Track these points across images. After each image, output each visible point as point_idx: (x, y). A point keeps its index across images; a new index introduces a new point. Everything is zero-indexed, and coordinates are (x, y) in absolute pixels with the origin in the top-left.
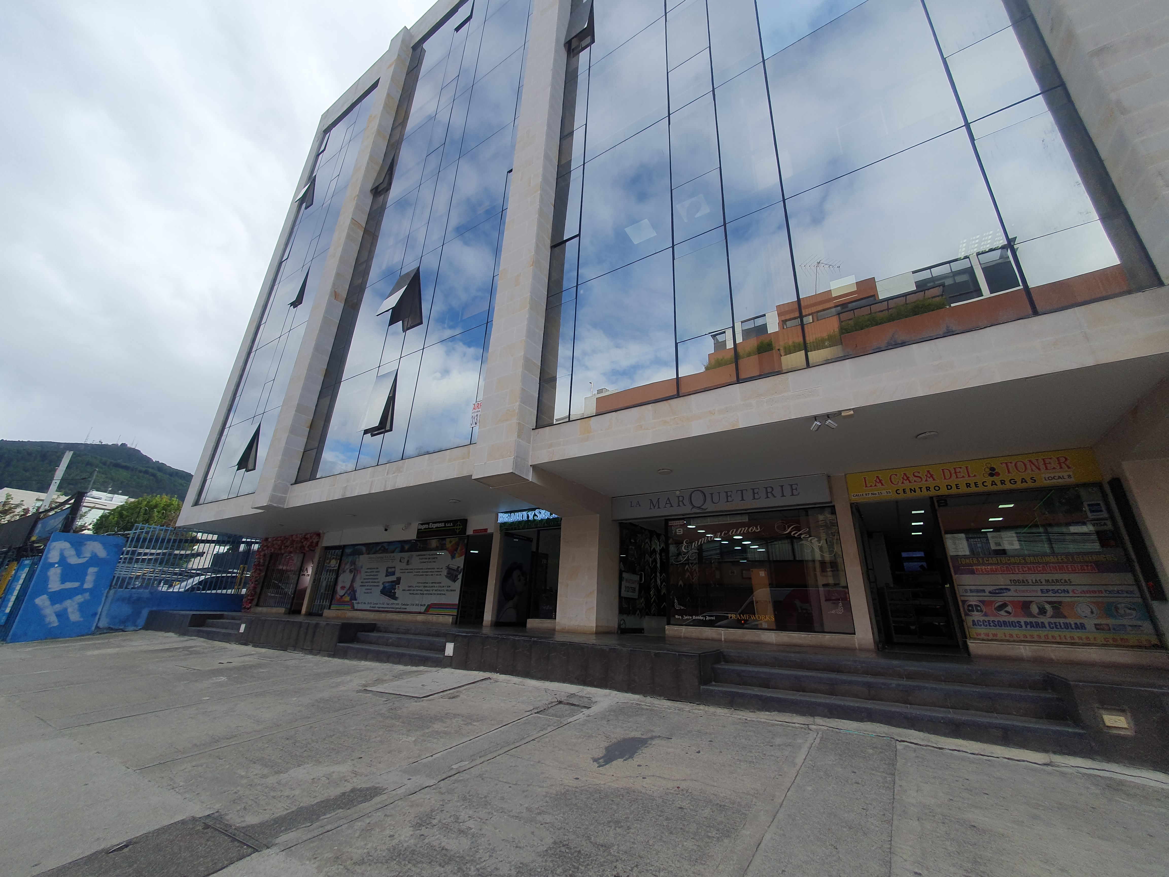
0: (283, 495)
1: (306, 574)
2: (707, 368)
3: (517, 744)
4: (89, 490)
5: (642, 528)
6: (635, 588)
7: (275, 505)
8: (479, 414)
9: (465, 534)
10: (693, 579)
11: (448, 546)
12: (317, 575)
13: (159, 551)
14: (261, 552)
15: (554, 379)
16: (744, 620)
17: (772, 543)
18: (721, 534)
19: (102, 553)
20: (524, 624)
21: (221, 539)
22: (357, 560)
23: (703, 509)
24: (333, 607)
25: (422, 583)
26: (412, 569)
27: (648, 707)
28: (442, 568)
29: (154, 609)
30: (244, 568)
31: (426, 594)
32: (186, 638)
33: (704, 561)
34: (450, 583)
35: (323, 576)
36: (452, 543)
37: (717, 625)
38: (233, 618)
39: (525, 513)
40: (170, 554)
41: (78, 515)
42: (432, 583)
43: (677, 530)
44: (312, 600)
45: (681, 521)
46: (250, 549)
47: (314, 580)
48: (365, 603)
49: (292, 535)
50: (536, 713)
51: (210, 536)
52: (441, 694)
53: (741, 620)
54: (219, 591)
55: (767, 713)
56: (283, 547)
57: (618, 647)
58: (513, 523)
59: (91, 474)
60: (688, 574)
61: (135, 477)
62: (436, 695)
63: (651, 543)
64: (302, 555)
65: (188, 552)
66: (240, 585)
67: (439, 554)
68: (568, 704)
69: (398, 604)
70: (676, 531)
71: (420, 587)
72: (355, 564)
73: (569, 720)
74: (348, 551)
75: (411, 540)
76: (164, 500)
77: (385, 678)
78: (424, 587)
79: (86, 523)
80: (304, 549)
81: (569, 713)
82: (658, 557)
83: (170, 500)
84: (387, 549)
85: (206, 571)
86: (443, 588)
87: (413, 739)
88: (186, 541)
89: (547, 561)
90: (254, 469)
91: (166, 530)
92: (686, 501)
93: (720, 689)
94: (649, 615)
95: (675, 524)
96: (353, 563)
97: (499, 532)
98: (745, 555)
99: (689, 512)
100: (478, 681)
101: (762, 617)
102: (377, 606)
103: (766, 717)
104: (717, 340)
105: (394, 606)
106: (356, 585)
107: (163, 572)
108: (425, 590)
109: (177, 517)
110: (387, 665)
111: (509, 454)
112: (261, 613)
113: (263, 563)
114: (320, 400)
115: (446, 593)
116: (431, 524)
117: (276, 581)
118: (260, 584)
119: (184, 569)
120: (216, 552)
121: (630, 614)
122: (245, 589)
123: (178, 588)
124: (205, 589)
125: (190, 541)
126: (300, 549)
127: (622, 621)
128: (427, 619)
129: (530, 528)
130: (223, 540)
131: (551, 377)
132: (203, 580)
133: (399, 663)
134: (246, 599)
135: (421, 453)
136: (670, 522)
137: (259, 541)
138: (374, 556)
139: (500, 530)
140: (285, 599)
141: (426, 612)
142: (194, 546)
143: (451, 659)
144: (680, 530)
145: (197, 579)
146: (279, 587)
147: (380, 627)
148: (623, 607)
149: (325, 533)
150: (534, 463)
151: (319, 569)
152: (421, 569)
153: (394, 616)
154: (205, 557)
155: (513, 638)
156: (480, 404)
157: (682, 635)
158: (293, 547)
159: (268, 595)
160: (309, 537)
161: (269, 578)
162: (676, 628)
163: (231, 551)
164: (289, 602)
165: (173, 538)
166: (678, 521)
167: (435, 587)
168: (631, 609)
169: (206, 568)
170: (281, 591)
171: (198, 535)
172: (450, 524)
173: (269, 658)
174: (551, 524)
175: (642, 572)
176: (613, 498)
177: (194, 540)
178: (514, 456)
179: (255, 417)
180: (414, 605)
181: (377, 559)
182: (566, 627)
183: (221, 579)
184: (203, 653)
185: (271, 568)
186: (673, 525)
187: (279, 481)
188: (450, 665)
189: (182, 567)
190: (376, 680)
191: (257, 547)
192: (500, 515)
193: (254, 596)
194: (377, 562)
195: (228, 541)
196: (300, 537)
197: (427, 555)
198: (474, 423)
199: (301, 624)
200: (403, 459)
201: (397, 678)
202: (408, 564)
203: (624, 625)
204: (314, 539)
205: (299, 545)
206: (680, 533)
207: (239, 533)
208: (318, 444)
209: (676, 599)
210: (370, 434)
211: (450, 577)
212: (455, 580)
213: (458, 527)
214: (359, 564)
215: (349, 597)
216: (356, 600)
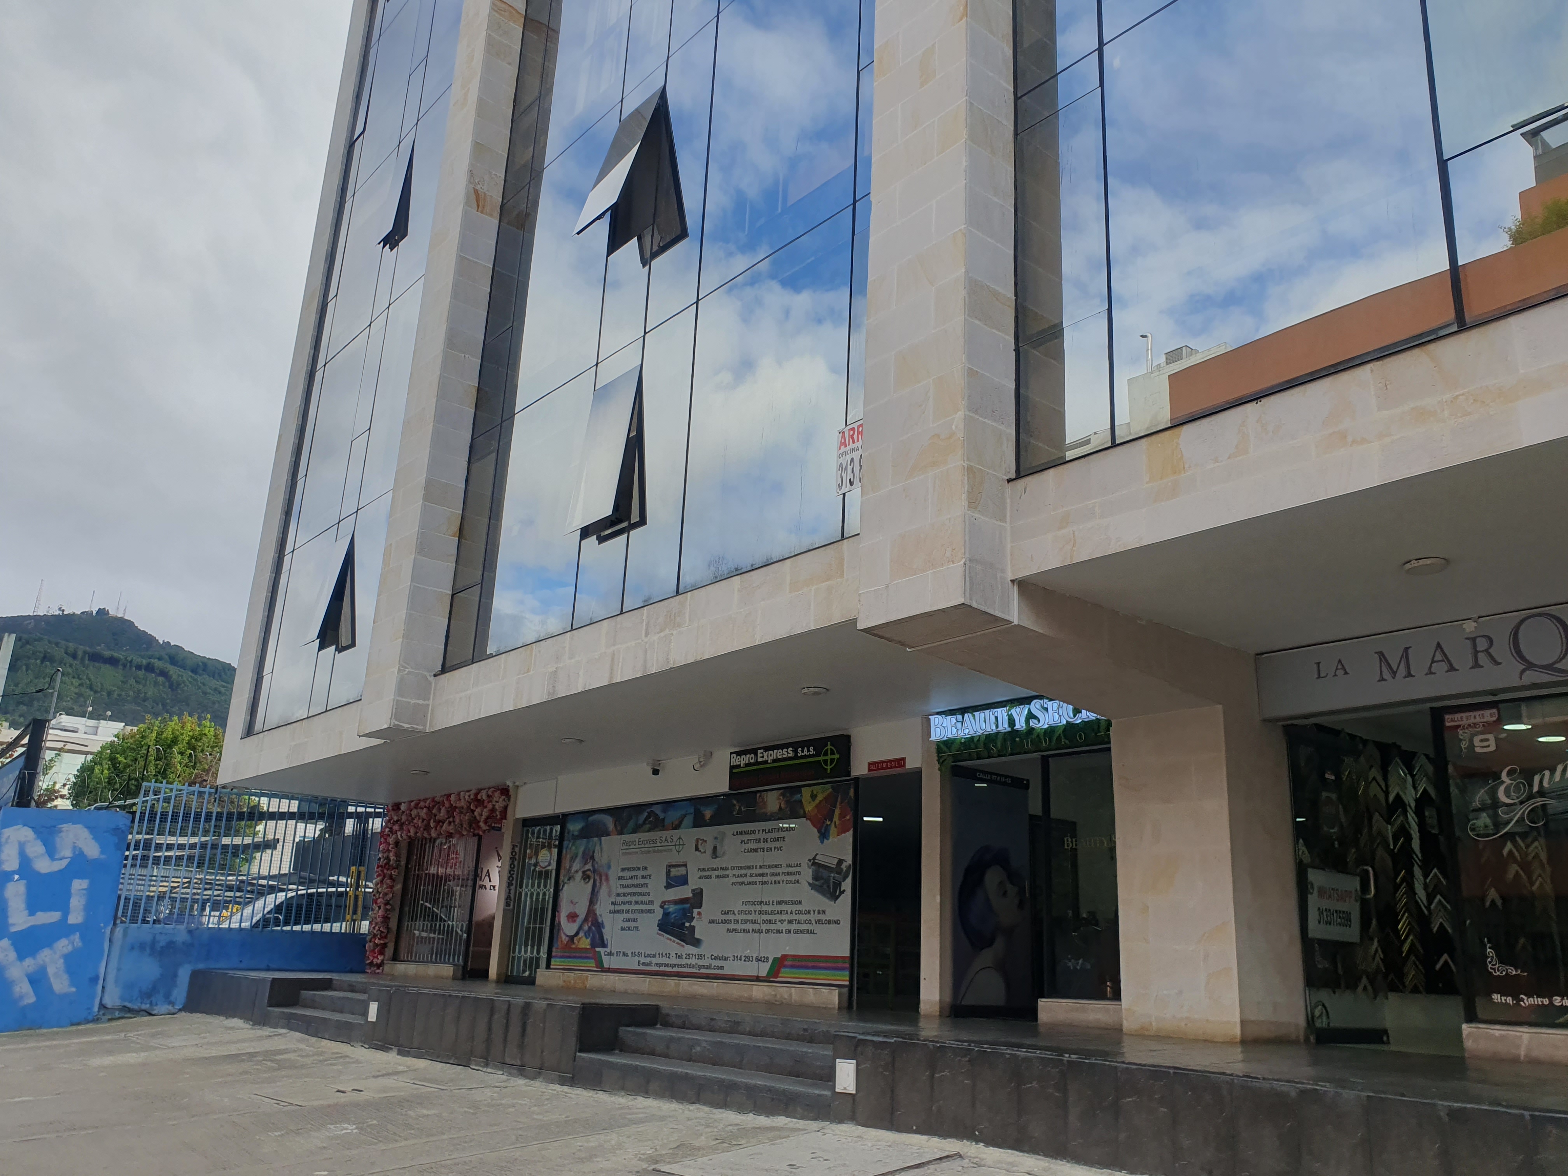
0: (421, 702)
1: (488, 885)
4: (51, 717)
5: (1353, 737)
6: (1348, 914)
7: (406, 726)
8: (856, 455)
9: (849, 774)
10: (1532, 883)
11: (809, 807)
12: (513, 888)
13: (194, 840)
14: (388, 835)
15: (1056, 332)
19: (92, 850)
20: (1033, 1014)
21: (305, 808)
22: (597, 848)
23: (1561, 671)
24: (554, 962)
25: (753, 903)
26: (727, 869)
28: (799, 865)
29: (201, 966)
30: (359, 872)
31: (768, 931)
32: (267, 1031)
34: (822, 901)
35: (526, 890)
36: (817, 801)
38: (352, 989)
39: (1002, 713)
40: (214, 846)
41: (40, 768)
42: (779, 903)
43: (1477, 740)
44: (508, 947)
45: (1488, 713)
46: (365, 831)
47: (508, 898)
48: (625, 954)
49: (449, 796)
51: (285, 806)
54: (317, 927)
56: (432, 824)
58: (971, 741)
59: (52, 679)
60: (1515, 867)
61: (132, 681)
63: (1385, 779)
64: (476, 839)
65: (248, 840)
66: (355, 912)
67: (789, 829)
69: (700, 957)
70: (1471, 741)
71: (750, 912)
72: (592, 858)
74: (574, 827)
75: (716, 796)
76: (188, 726)
78: (760, 912)
79: (55, 783)
80: (479, 827)
82: (1412, 819)
83: (199, 725)
84: (663, 820)
85: (286, 880)
86: (807, 917)
88: (241, 816)
89: (1076, 842)
90: (353, 644)
91: (201, 794)
92: (1502, 649)
94: (1399, 991)
95: (1465, 722)
96: (589, 857)
97: (937, 766)
99: (1516, 682)
100: (929, 1162)
102: (654, 961)
104: (1545, 144)
105: (693, 961)
106: (603, 910)
107: (207, 883)
108: (764, 922)
109: (216, 763)
110: (698, 1109)
111: (948, 554)
112: (405, 977)
113: (396, 861)
114: (474, 467)
115: (817, 928)
116: (762, 751)
117: (427, 902)
118: (394, 910)
119: (245, 878)
120: (300, 837)
121: (1339, 987)
122: (368, 922)
123: (238, 920)
124: (289, 923)
125: (247, 816)
126: (470, 826)
127: (1316, 1006)
128: (778, 997)
129: (1020, 753)
130: (311, 813)
131: (1047, 326)
132: (282, 903)
133: (724, 1105)
134: (371, 944)
135: (720, 572)
136: (1447, 717)
137: (382, 810)
138: (635, 837)
139: (938, 761)
140: (451, 944)
141: (772, 977)
142: (256, 825)
143: (854, 1100)
144: (1487, 740)
145: (270, 900)
146: (434, 917)
147: (668, 1015)
148: (1319, 966)
149: (517, 787)
150: (1020, 575)
151: (515, 873)
152: (748, 867)
153: (695, 987)
154: (281, 850)
155: (1008, 1051)
156: (858, 429)
157: (1522, 1053)
158: (454, 822)
159: (414, 934)
160: (484, 797)
161: (411, 896)
162: (1497, 1033)
163: (327, 836)
164: (459, 951)
165: (216, 809)
166: (1477, 713)
167: (787, 913)
168: (1340, 971)
169: (285, 874)
170: (440, 925)
171: (261, 802)
172: (809, 751)
173: (435, 1081)
174: (1081, 738)
175: (1365, 867)
176: (1259, 656)
177: (254, 814)
178: (964, 560)
179: (339, 522)
180: (741, 960)
181: (643, 846)
182: (1151, 1024)
183: (317, 899)
184: (302, 1067)
185: (413, 872)
186: (1459, 726)
187: (407, 670)
188: (853, 1117)
189: (241, 871)
190: (678, 1146)
191: (380, 826)
192: (935, 720)
193: (386, 937)
194: (642, 852)
195: (319, 813)
196: (467, 797)
197: (759, 831)
198: (846, 482)
199: (491, 1005)
200: (680, 592)
201: (725, 1145)
202: (716, 857)
203: (1324, 1018)
204: (497, 802)
205: (466, 818)
206: (1488, 746)
207: (339, 796)
208: (480, 573)
209: (1488, 945)
210: (595, 537)
211: (821, 886)
212: (834, 894)
213: (829, 757)
214: (601, 858)
215: (589, 940)
216: (604, 945)
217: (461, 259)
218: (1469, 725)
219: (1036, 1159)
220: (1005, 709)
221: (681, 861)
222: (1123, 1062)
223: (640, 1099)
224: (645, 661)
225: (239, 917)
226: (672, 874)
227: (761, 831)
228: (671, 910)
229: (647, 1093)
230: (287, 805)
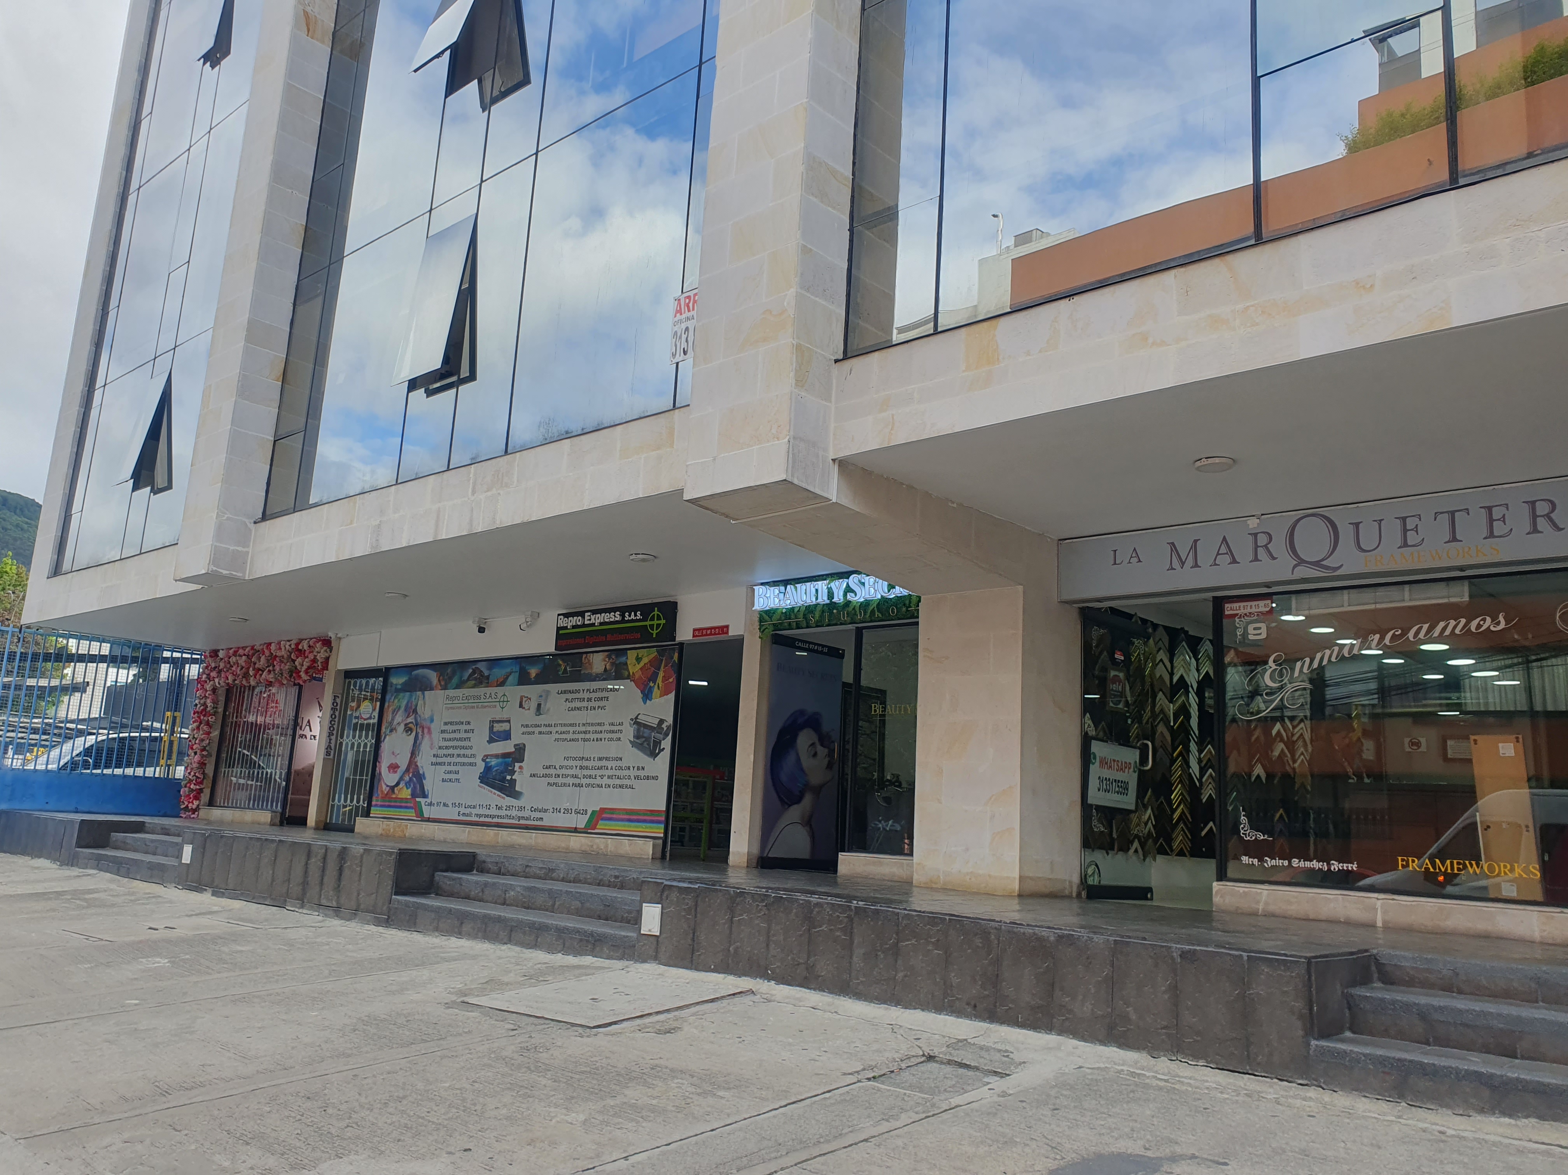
0: (240, 549)
1: (308, 735)
2: (1353, 147)
3: (827, 1148)
5: (1144, 621)
6: (1126, 783)
7: (225, 572)
8: (691, 324)
9: (674, 639)
10: (1294, 761)
11: (634, 668)
12: (333, 738)
14: (206, 682)
15: (890, 215)
16: (1445, 874)
17: (1544, 663)
18: (1382, 638)
20: (831, 866)
21: (117, 652)
22: (420, 702)
23: (1327, 568)
24: (374, 811)
25: (575, 759)
26: (550, 726)
27: (1162, 1084)
28: (621, 724)
30: (175, 718)
31: (588, 785)
32: (76, 871)
33: (1328, 711)
34: (642, 758)
35: (347, 740)
36: (642, 664)
37: (1361, 883)
38: (166, 832)
39: (822, 585)
40: (18, 687)
42: (600, 759)
43: (1250, 629)
44: (327, 795)
45: (1261, 603)
46: (181, 676)
47: (328, 748)
48: (445, 805)
49: (270, 644)
50: (869, 1079)
51: (95, 648)
52: (638, 1021)
53: (1436, 874)
54: (129, 771)
55: (1507, 1120)
56: (251, 672)
57: (1084, 934)
58: (791, 612)
60: (1281, 746)
62: (625, 1024)
63: (1171, 661)
64: (294, 691)
65: (55, 682)
66: (169, 757)
67: (613, 690)
68: (949, 1062)
69: (521, 809)
70: (1246, 629)
71: (571, 768)
72: (415, 711)
73: (955, 1101)
74: (397, 681)
75: (542, 655)
77: (506, 979)
78: (581, 768)
80: (300, 677)
81: (953, 1086)
82: (1193, 699)
84: (488, 677)
85: (96, 724)
86: (626, 773)
87: (582, 1117)
88: (47, 657)
89: (885, 708)
90: (169, 487)
92: (1279, 546)
93: (1367, 1050)
94: (1167, 854)
95: (1242, 612)
96: (411, 710)
97: (758, 634)
98: (1454, 695)
99: (1288, 576)
100: (723, 997)
101: (1502, 867)
102: (474, 811)
103: (1500, 1130)
104: (1391, 51)
105: (514, 813)
106: (424, 762)
107: (9, 725)
108: (585, 777)
109: (19, 603)
110: (509, 948)
111: (774, 431)
112: (221, 822)
113: (214, 708)
114: (299, 309)
115: (635, 783)
116: (589, 614)
117: (245, 749)
118: (211, 756)
119: (51, 721)
120: (112, 681)
121: (1113, 849)
122: (183, 768)
123: (45, 762)
124: (100, 766)
125: (55, 658)
126: (290, 676)
127: (1089, 865)
128: (595, 847)
129: (836, 625)
130: (123, 656)
131: (881, 208)
132: (92, 746)
133: (535, 946)
134: (187, 789)
135: (550, 434)
136: (1226, 605)
137: (199, 657)
138: (459, 692)
139: (760, 629)
140: (269, 791)
141: (589, 829)
142: (64, 668)
143: (658, 941)
144: (1260, 628)
145: (79, 742)
146: (253, 764)
147: (484, 862)
148: (1096, 830)
149: (340, 638)
150: (841, 455)
151: (336, 723)
152: (571, 725)
153: (515, 837)
154: (91, 693)
155: (802, 898)
156: (694, 298)
157: (1261, 908)
158: (274, 670)
159: (231, 780)
160: (306, 647)
161: (229, 744)
162: (1241, 890)
163: (141, 681)
164: (278, 798)
165: (19, 650)
166: (1254, 603)
167: (607, 769)
168: (1115, 836)
169: (96, 718)
170: (258, 773)
171: (70, 644)
172: (636, 615)
173: (251, 921)
174: (893, 612)
175: (1146, 742)
176: (1061, 542)
177: (62, 655)
178: (788, 437)
179: (155, 358)
180: (560, 812)
181: (466, 701)
182: (939, 876)
183: (129, 743)
184: (113, 905)
185: (231, 720)
186: (1237, 615)
187: (226, 516)
188: (656, 958)
189: (47, 714)
190: (487, 982)
191: (197, 672)
192: (759, 590)
193: (201, 783)
194: (466, 708)
195: (132, 657)
196: (287, 647)
197: (583, 690)
198: (680, 351)
199: (309, 851)
200: (509, 451)
201: (533, 981)
202: (540, 714)
203: (1096, 876)
204: (318, 652)
205: (287, 667)
206: (1260, 634)
207: (154, 640)
208: (304, 420)
209: (1243, 813)
210: (423, 390)
211: (642, 744)
212: (653, 752)
213: (655, 622)
214: (425, 712)
215: (410, 790)
216: (425, 796)
217: (289, 89)
218: (1246, 614)
219: (822, 995)
220: (825, 582)
221: (505, 716)
222: (905, 909)
223: (453, 939)
224: (471, 521)
225: (45, 759)
226: (495, 730)
227: (585, 691)
228: (493, 763)
229: (460, 933)
230: (98, 647)
